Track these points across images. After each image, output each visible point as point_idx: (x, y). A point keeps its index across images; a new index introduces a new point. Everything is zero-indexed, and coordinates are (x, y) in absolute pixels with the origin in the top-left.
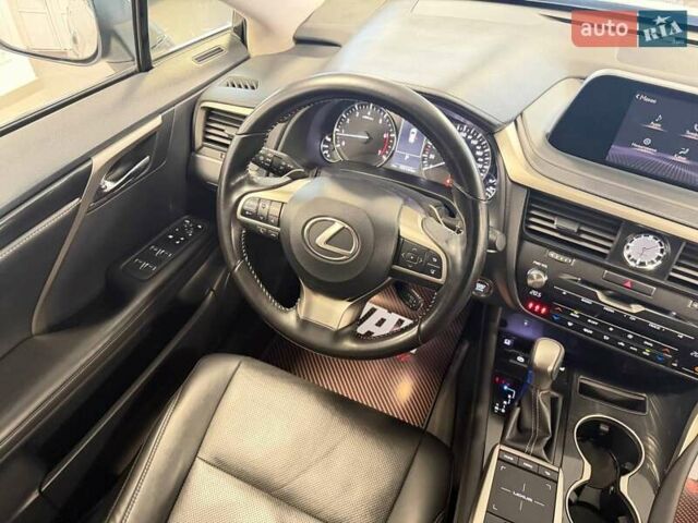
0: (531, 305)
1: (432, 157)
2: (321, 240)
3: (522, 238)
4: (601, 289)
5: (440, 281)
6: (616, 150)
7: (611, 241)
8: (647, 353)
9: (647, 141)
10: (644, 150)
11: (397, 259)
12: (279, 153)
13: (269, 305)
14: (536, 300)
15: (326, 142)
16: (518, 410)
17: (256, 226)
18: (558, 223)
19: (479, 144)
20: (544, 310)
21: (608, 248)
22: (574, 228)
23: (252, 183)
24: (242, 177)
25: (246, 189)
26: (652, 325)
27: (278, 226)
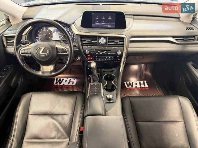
0: (89, 58)
1: (61, 35)
2: (41, 52)
3: (82, 45)
4: (98, 50)
5: (67, 53)
6: (93, 25)
7: (97, 41)
8: (110, 59)
9: (97, 22)
10: (97, 23)
11: (57, 52)
12: (26, 40)
13: (34, 72)
14: (89, 57)
15: (37, 38)
16: (92, 77)
17: (25, 55)
18: (87, 40)
19: (69, 30)
20: (91, 58)
21: (97, 42)
22: (90, 40)
23: (21, 47)
24: (19, 46)
25: (20, 48)
26: (108, 54)
27: (31, 53)
